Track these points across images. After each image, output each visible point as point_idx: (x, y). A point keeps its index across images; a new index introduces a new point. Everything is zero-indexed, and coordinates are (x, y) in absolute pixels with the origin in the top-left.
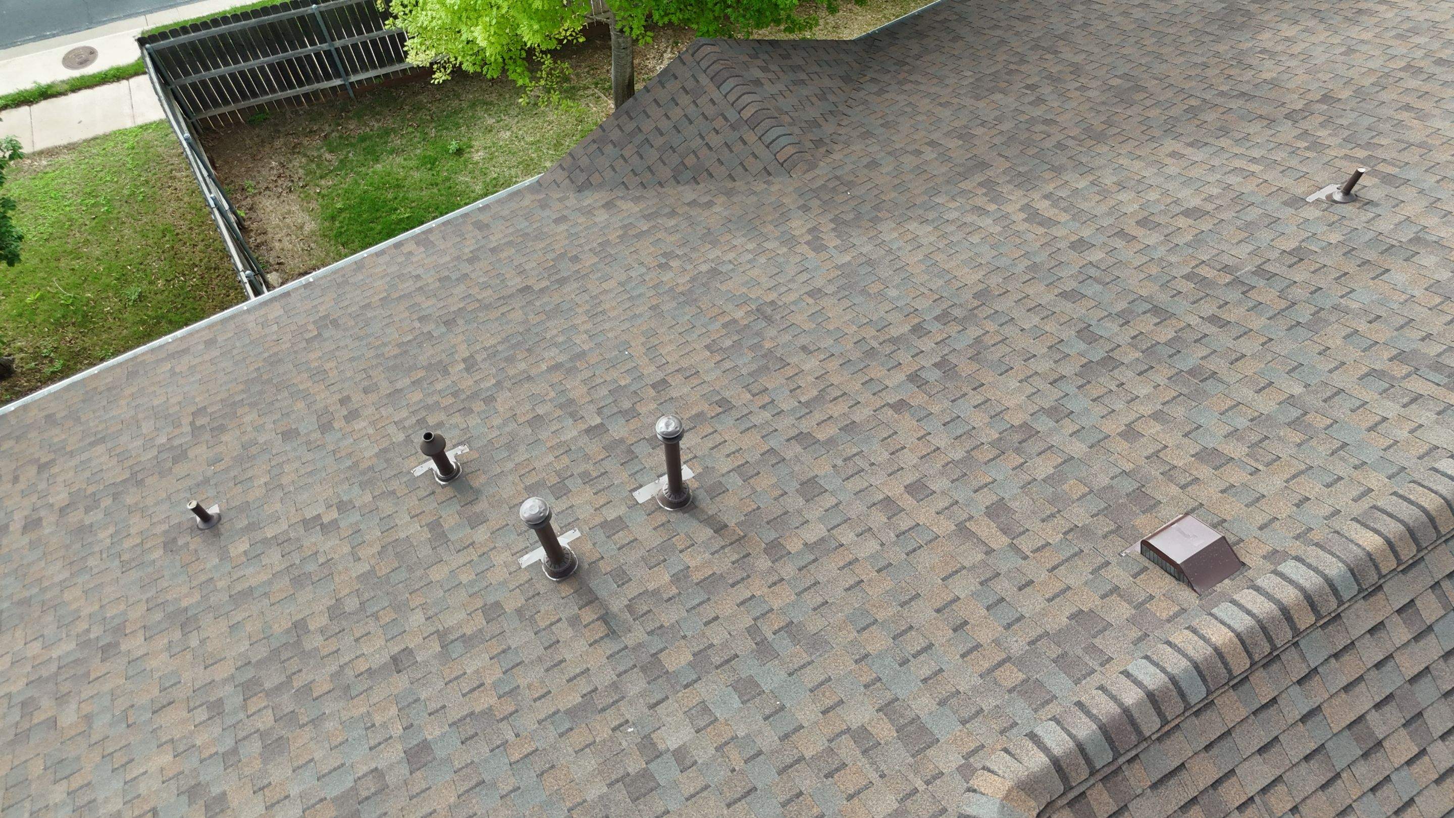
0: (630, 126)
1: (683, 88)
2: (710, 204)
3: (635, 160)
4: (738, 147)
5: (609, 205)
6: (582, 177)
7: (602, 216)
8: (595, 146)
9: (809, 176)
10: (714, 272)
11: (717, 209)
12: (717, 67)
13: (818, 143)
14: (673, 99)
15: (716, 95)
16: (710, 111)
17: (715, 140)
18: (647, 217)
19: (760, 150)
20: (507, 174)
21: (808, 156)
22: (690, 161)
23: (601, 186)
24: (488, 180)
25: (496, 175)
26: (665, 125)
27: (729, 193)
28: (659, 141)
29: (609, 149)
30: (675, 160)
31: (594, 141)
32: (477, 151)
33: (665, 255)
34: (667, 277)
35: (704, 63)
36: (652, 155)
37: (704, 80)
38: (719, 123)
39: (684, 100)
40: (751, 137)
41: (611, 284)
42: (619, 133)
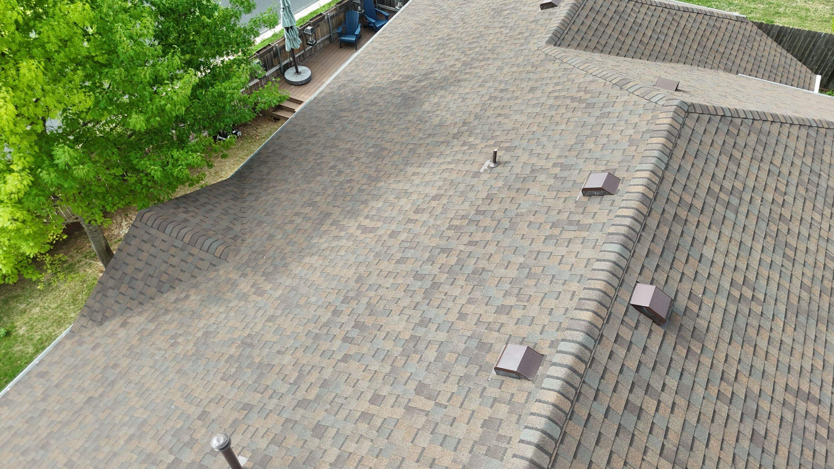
0: (119, 274)
1: (143, 241)
2: (187, 297)
3: (130, 292)
4: (190, 259)
5: (124, 325)
6: (99, 317)
7: (122, 333)
8: (101, 294)
9: (238, 258)
10: (207, 334)
11: (192, 297)
12: (158, 222)
13: (235, 238)
14: (139, 249)
15: (163, 236)
16: (164, 246)
17: (175, 261)
18: (152, 320)
19: (203, 255)
20: (47, 333)
21: (232, 247)
22: (164, 278)
23: (114, 315)
24: (35, 342)
25: (39, 337)
26: (139, 265)
27: (196, 286)
28: (140, 275)
29: (110, 293)
30: (155, 281)
31: (98, 292)
32: (21, 328)
33: (172, 337)
34: (179, 350)
35: (150, 223)
36: (140, 284)
37: (153, 231)
38: (173, 251)
39: (146, 247)
40: (195, 251)
41: (146, 369)
42: (113, 281)
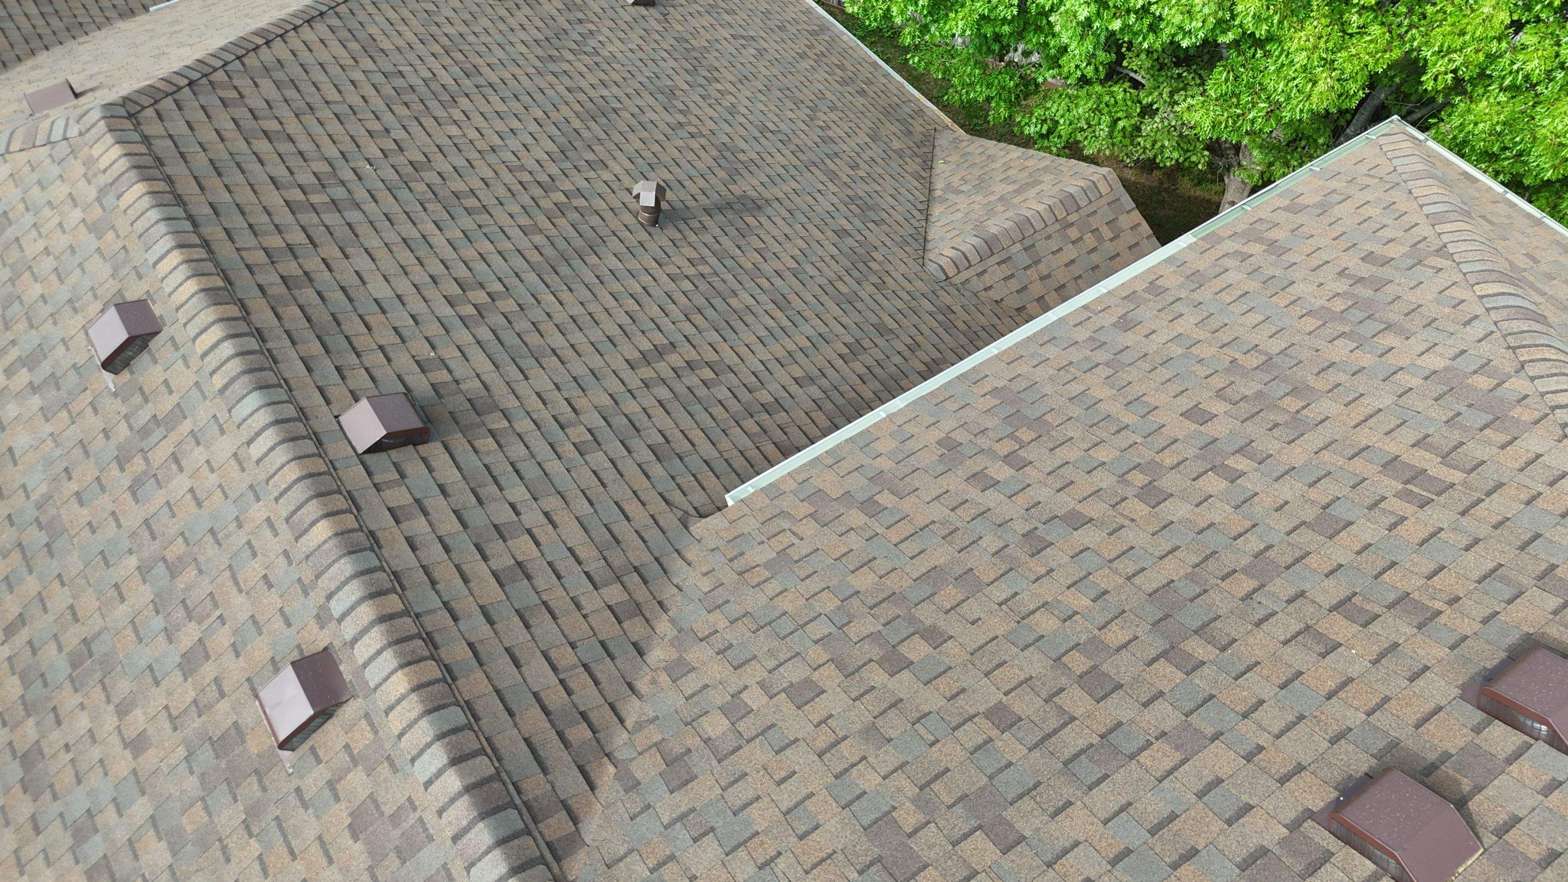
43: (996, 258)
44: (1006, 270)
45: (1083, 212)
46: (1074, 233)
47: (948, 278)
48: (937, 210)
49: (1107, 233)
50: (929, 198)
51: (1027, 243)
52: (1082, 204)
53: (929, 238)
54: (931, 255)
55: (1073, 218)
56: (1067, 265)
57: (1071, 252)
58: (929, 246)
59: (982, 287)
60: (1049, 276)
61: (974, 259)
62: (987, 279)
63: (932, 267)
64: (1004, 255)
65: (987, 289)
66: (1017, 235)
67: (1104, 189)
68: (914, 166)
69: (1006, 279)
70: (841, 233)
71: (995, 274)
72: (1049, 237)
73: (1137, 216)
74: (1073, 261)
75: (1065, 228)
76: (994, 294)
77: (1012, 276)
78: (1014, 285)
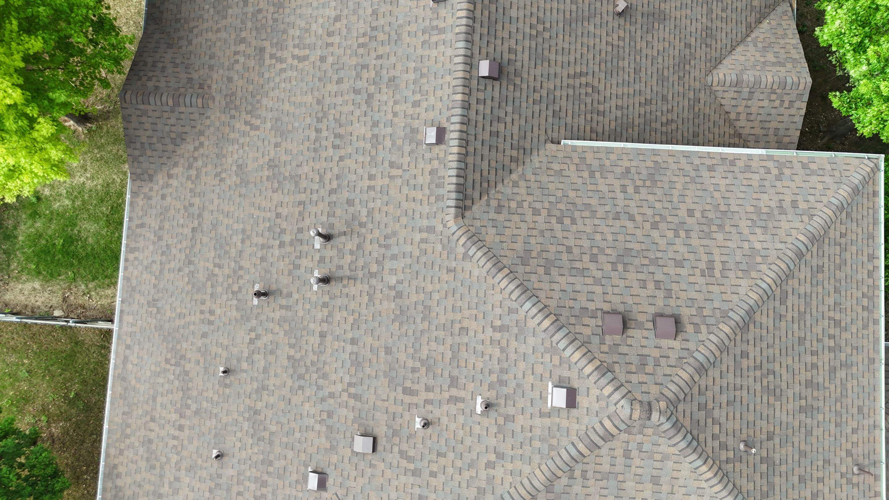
0: (138, 145)
1: (138, 116)
2: (202, 144)
3: (155, 153)
4: (182, 116)
5: (170, 176)
6: (146, 176)
7: (174, 182)
8: (135, 163)
9: (217, 103)
10: (240, 167)
11: (206, 143)
12: (140, 98)
13: (201, 86)
14: (140, 123)
15: (152, 108)
16: (157, 114)
17: (172, 121)
18: (190, 167)
19: (191, 110)
21: (206, 96)
22: (173, 135)
23: (155, 172)
24: (65, 196)
25: (65, 191)
26: (149, 133)
27: (202, 133)
28: (154, 140)
29: (141, 159)
30: (168, 140)
31: (133, 162)
32: (43, 190)
33: (216, 175)
34: (228, 182)
35: (134, 101)
36: (159, 146)
37: (142, 107)
38: (166, 115)
39: (144, 119)
40: (182, 109)
41: (216, 202)
42: (137, 151)
43: (735, 89)
44: (735, 95)
45: (785, 91)
46: (773, 97)
47: (712, 85)
48: (740, 49)
49: (786, 104)
50: (743, 40)
51: (752, 90)
52: (787, 88)
53: (723, 62)
54: (715, 72)
55: (778, 91)
56: (759, 107)
57: (765, 103)
58: (720, 66)
59: (721, 96)
60: (749, 107)
61: (728, 84)
62: (726, 95)
63: (709, 79)
64: (739, 90)
65: (722, 98)
66: (751, 85)
67: (801, 87)
68: (752, 19)
69: (733, 99)
70: (688, 46)
71: (731, 94)
72: (763, 93)
73: (804, 105)
74: (763, 107)
75: (771, 93)
76: (723, 102)
77: (736, 99)
78: (734, 102)
